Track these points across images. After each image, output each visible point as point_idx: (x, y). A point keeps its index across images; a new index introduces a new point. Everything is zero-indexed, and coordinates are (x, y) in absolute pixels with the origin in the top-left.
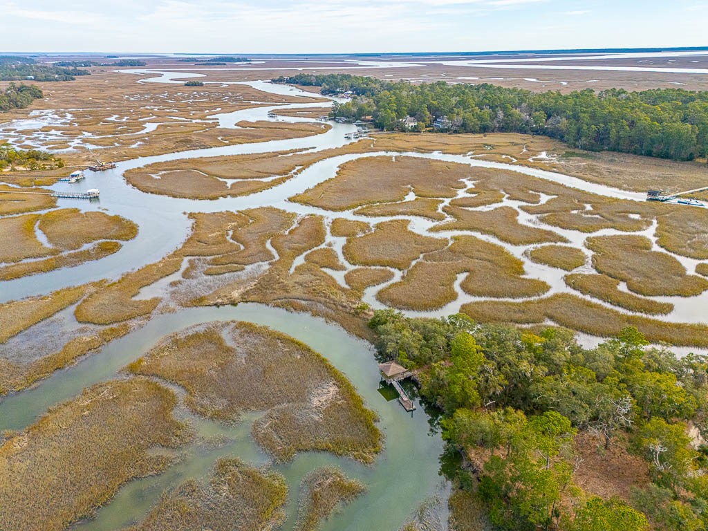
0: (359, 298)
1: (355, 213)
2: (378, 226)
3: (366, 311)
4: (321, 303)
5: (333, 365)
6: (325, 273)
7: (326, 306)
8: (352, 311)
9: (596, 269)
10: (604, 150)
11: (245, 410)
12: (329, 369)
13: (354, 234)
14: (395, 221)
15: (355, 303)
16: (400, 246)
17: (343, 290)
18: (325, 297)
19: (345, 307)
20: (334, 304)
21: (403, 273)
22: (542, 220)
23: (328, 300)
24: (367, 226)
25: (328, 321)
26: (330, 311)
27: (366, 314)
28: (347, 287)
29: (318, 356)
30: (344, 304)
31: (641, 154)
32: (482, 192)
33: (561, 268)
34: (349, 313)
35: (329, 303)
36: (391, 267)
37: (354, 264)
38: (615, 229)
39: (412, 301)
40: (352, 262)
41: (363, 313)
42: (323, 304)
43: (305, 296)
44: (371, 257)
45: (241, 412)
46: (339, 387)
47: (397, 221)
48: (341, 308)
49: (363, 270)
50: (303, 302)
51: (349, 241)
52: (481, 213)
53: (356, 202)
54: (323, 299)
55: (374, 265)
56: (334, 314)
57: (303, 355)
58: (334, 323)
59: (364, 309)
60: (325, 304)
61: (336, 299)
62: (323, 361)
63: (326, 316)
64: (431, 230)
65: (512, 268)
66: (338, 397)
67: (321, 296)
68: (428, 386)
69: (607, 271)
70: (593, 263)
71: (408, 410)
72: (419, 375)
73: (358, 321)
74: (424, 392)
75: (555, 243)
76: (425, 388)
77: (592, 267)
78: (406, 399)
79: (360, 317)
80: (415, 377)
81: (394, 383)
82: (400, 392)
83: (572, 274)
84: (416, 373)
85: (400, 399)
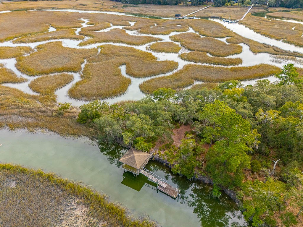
0: (54, 100)
1: (14, 43)
2: (38, 47)
3: (68, 110)
4: (16, 114)
5: (65, 178)
6: (8, 87)
7: (22, 116)
8: (54, 114)
9: (189, 50)
10: (139, 3)
12: (61, 185)
13: (21, 55)
14: (50, 43)
15: (53, 106)
16: (64, 57)
17: (34, 97)
18: (18, 108)
19: (44, 112)
20: (32, 112)
21: (79, 74)
22: (140, 32)
23: (22, 110)
24: (30, 48)
25: (32, 129)
26: (30, 120)
27: (69, 112)
28: (36, 94)
29: (39, 174)
30: (43, 109)
31: (156, 4)
32: (97, 23)
34: (52, 116)
35: (25, 112)
36: (67, 72)
37: (33, 75)
39: (102, 92)
40: (31, 74)
41: (66, 112)
42: (19, 115)
44: (46, 68)
46: (86, 205)
47: (52, 43)
48: (40, 114)
49: (43, 78)
51: (19, 60)
52: (104, 32)
53: (11, 36)
54: (16, 111)
55: (52, 73)
56: (36, 122)
57: (19, 181)
59: (67, 109)
60: (20, 114)
61: (31, 107)
62: (49, 178)
63: (28, 126)
64: (80, 45)
65: (149, 57)
66: (94, 220)
67: (12, 108)
68: (179, 163)
69: (195, 49)
70: (184, 47)
71: (175, 197)
72: (158, 154)
73: (65, 120)
74: (178, 170)
75: (157, 41)
76: (176, 166)
77: (186, 49)
78: (164, 185)
79: (65, 117)
80: (157, 157)
81: (142, 172)
82: (155, 180)
83: (180, 54)
84: (154, 153)
85: (160, 188)
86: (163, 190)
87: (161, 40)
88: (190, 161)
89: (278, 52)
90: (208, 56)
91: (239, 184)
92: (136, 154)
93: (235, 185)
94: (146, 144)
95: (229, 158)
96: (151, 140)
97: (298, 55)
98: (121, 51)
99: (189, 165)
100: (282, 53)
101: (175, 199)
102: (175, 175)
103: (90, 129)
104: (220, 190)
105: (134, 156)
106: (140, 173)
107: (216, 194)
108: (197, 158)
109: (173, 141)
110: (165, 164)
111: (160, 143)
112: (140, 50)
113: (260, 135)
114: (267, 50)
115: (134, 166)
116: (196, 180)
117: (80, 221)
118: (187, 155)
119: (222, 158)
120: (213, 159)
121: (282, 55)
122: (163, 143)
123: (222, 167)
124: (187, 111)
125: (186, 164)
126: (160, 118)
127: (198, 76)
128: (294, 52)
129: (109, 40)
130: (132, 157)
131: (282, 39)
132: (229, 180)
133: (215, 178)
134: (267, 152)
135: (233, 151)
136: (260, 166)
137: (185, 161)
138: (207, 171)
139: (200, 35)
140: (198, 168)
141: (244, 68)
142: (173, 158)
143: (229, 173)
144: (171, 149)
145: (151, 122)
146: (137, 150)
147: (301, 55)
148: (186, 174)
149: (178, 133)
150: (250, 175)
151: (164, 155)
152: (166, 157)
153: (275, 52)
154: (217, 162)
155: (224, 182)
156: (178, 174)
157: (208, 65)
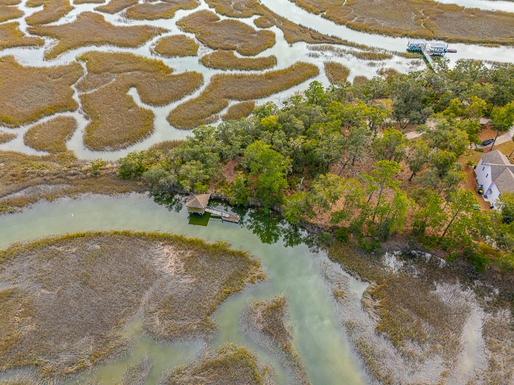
0: (75, 158)
3: (103, 167)
4: (41, 184)
7: (51, 184)
8: (89, 174)
9: (210, 47)
11: (119, 328)
15: (79, 166)
17: (46, 159)
18: (38, 176)
19: (75, 174)
20: (60, 177)
23: (46, 178)
25: (74, 196)
26: (65, 187)
27: (107, 169)
33: (189, 56)
34: (88, 178)
35: (53, 179)
38: (183, 9)
41: (101, 170)
42: (46, 184)
43: (13, 186)
44: (25, 111)
45: (118, 334)
46: (171, 244)
48: (72, 178)
49: (35, 128)
50: (18, 194)
56: (72, 187)
58: (84, 195)
63: (67, 193)
64: (47, 57)
65: (161, 69)
66: (182, 252)
67: (32, 178)
68: (235, 196)
69: (217, 46)
70: (202, 43)
71: (237, 221)
72: (215, 192)
73: (105, 179)
74: (235, 202)
75: (161, 35)
76: (232, 198)
77: (205, 46)
78: (227, 216)
79: (102, 175)
80: (214, 195)
81: (207, 210)
82: (219, 214)
83: (201, 58)
84: (211, 192)
85: (224, 219)
86: (227, 219)
87: (166, 31)
88: (243, 193)
89: (315, 39)
90: (236, 58)
91: (281, 200)
92: (198, 197)
93: (279, 202)
94: (204, 187)
95: (272, 183)
96: (205, 182)
97: (337, 41)
98: (117, 64)
99: (243, 196)
100: (319, 41)
101: (237, 223)
102: (233, 206)
103: (138, 183)
104: (269, 209)
105: (197, 199)
106: (205, 212)
107: (267, 211)
108: (248, 189)
109: (226, 178)
110: (223, 200)
111: (214, 182)
112: (144, 57)
113: (292, 160)
114: (304, 36)
115: (200, 207)
116: (250, 205)
117: (171, 255)
118: (240, 188)
119: (267, 185)
120: (261, 187)
121: (320, 43)
122: (217, 181)
123: (268, 191)
124: (231, 149)
125: (241, 195)
126: (210, 160)
127: (231, 94)
128: (332, 37)
129: (87, 42)
130: (195, 200)
131: (321, 12)
132: (275, 199)
133: (264, 200)
134: (301, 171)
135: (273, 179)
136: (296, 183)
137: (239, 193)
138: (258, 197)
139: (218, 15)
140: (251, 196)
141: (280, 72)
142: (229, 193)
143: (274, 194)
144: (226, 186)
145: (202, 165)
146: (197, 193)
147: (339, 41)
148: (242, 203)
149: (227, 169)
150: (289, 192)
151: (221, 192)
152: (223, 194)
153: (312, 40)
154: (264, 188)
155: (271, 202)
156: (236, 205)
157: (238, 72)
